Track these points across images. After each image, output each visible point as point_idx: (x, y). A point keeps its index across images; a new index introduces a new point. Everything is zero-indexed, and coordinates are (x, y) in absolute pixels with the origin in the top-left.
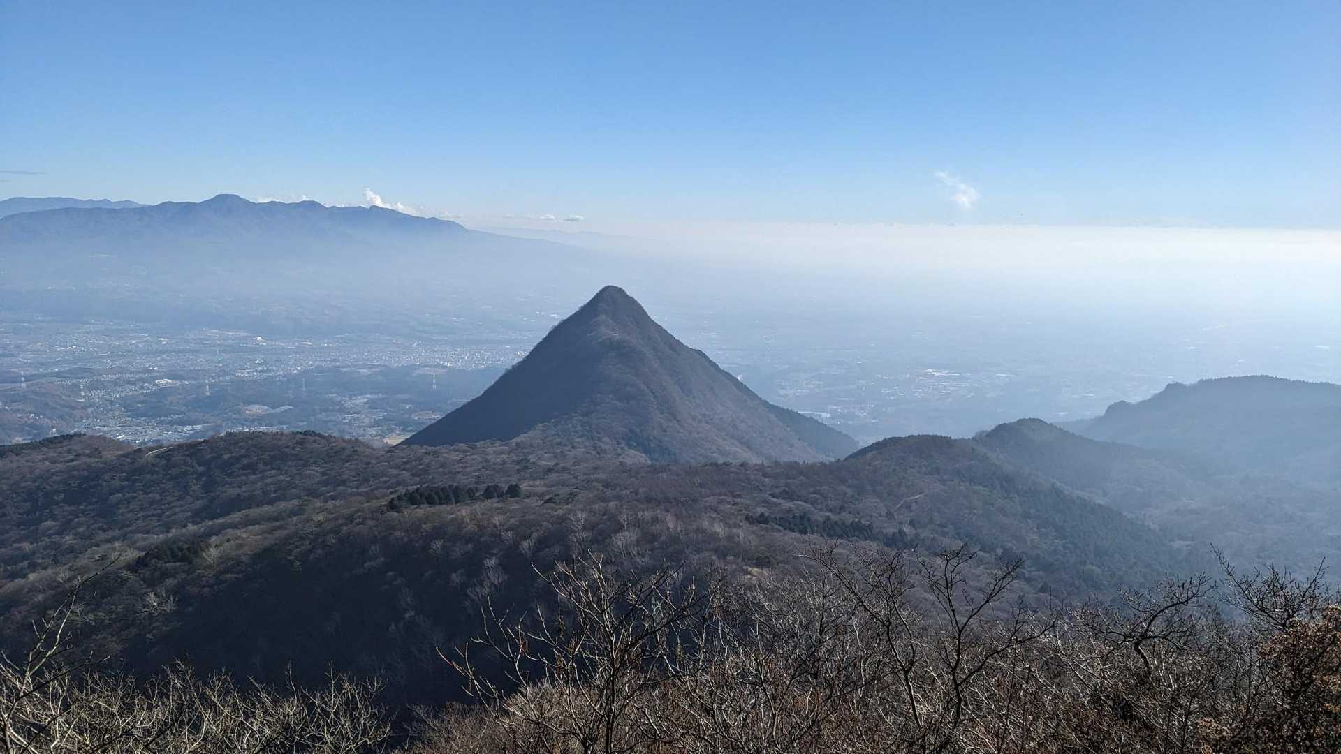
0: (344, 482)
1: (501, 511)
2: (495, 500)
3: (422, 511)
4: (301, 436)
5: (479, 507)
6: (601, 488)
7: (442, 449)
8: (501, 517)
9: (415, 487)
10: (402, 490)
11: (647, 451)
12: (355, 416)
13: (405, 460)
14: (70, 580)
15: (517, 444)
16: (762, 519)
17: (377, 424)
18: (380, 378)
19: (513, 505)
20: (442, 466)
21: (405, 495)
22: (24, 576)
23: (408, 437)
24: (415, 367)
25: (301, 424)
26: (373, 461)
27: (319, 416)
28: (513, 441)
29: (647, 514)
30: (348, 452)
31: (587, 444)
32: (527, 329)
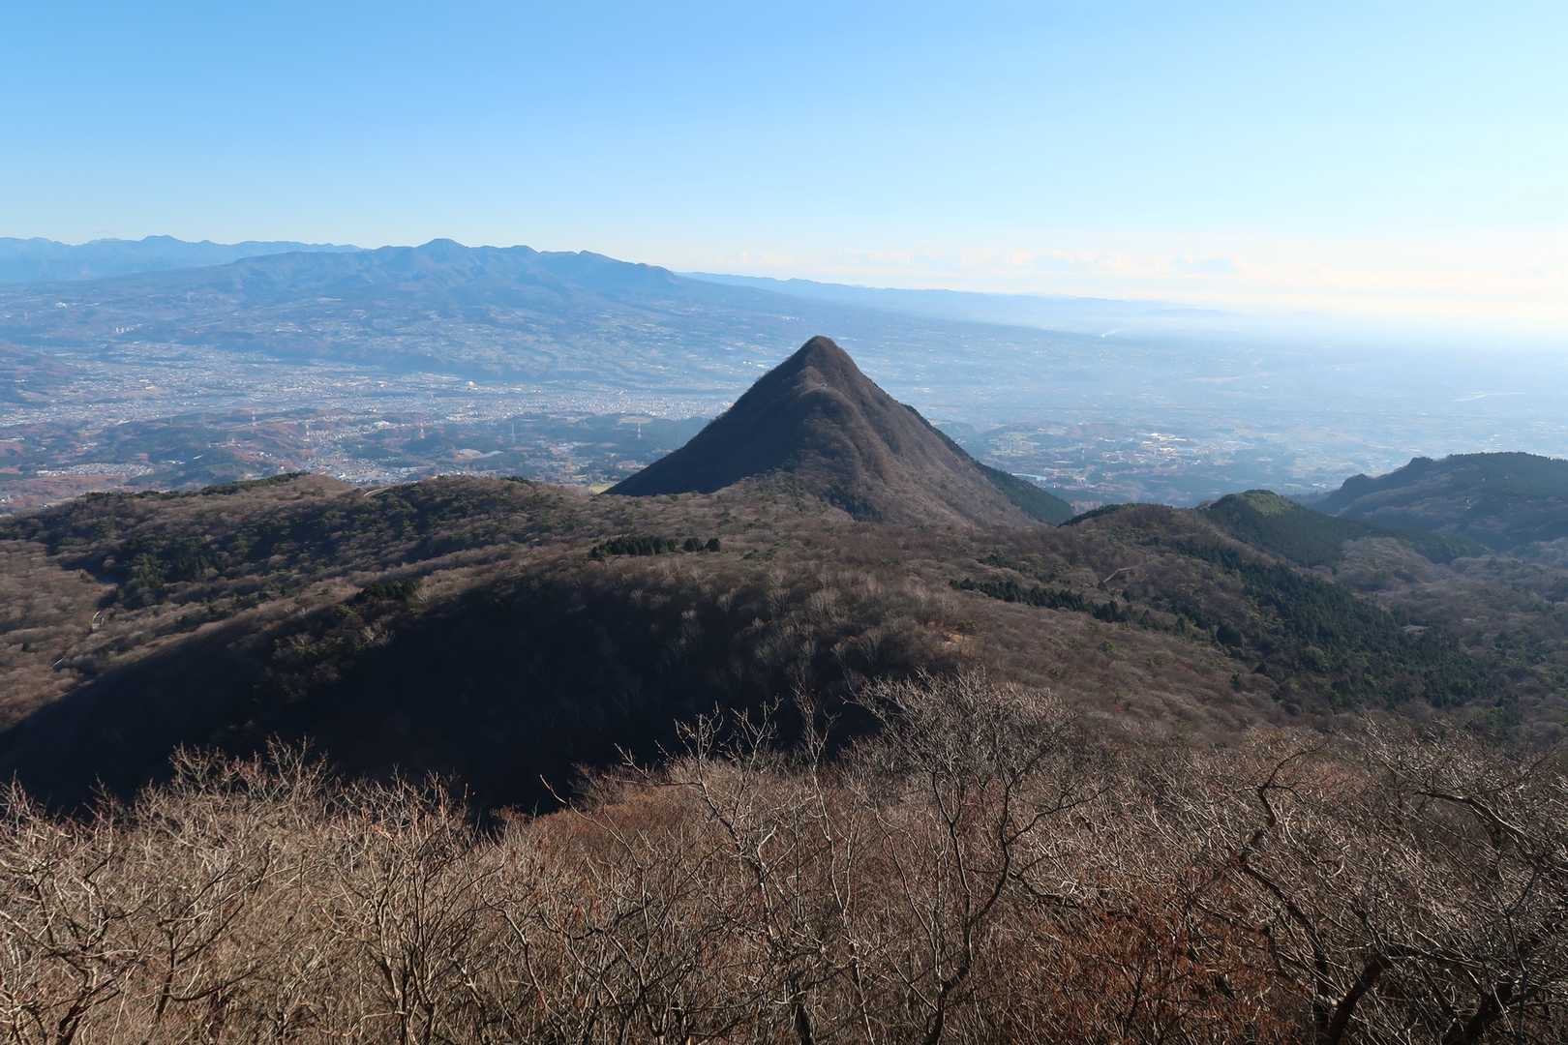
0: (549, 529)
1: (701, 565)
2: (695, 553)
3: (624, 560)
4: (509, 482)
5: (678, 560)
6: (802, 546)
7: (645, 500)
8: (700, 571)
9: (617, 536)
10: (604, 539)
11: (850, 509)
12: (562, 463)
13: (608, 509)
14: (295, 611)
15: (719, 497)
16: (967, 585)
17: (582, 471)
18: (587, 426)
19: (712, 558)
20: (644, 517)
21: (608, 543)
22: (254, 606)
23: (612, 484)
24: (619, 415)
25: (510, 470)
26: (578, 509)
27: (526, 462)
28: (715, 495)
29: (848, 575)
30: (553, 498)
31: (790, 499)
32: (732, 379)
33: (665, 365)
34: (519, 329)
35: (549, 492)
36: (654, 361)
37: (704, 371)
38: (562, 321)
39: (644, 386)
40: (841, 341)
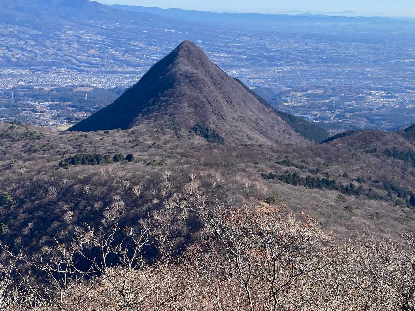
0: (35, 151)
1: (123, 169)
2: (119, 163)
3: (79, 168)
4: (11, 125)
5: (111, 167)
6: (180, 157)
7: (90, 133)
8: (123, 173)
9: (75, 154)
10: (67, 156)
11: (206, 136)
12: (42, 114)
13: (69, 139)
15: (132, 131)
16: (271, 177)
17: (54, 118)
18: (55, 92)
19: (130, 165)
20: (90, 143)
21: (69, 159)
23: (72, 125)
24: (74, 86)
25: (11, 118)
26: (52, 140)
27: (21, 114)
28: (130, 130)
29: (205, 173)
30: (38, 134)
31: (172, 132)
32: (139, 65)
33: (99, 57)
34: (14, 37)
35: (35, 130)
36: (93, 55)
37: (123, 61)
38: (39, 33)
39: (89, 69)
40: (199, 44)
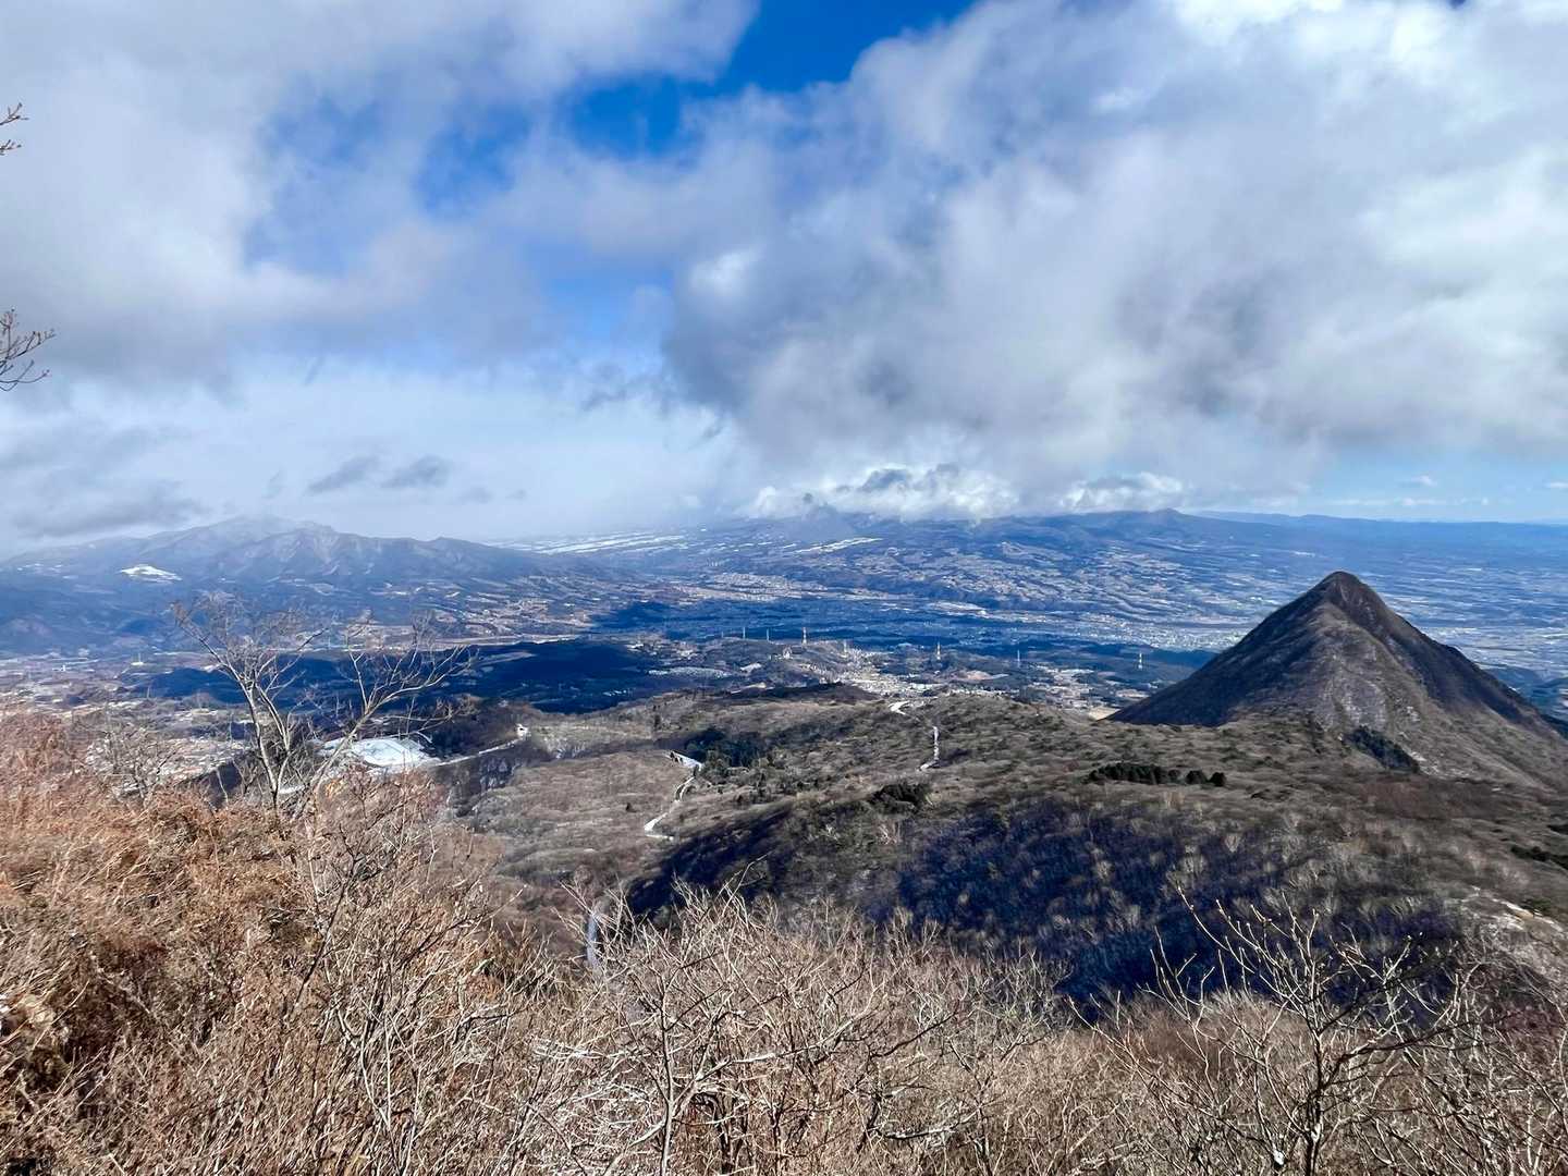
0: (1051, 749)
1: (1206, 799)
2: (1197, 786)
3: (1123, 786)
4: (1015, 703)
5: (1183, 792)
6: (1321, 789)
7: (1144, 728)
8: (1205, 806)
9: (1117, 762)
10: (1103, 763)
11: (1378, 754)
12: (1064, 688)
13: (1108, 735)
14: (827, 801)
15: (1224, 731)
17: (1083, 697)
18: (1088, 654)
19: (1220, 794)
20: (1145, 745)
21: (1107, 769)
22: (794, 794)
23: (1112, 711)
25: (1014, 691)
26: (1078, 732)
27: (1030, 686)
28: (1221, 728)
29: (1376, 828)
30: (1055, 721)
31: (1304, 739)
32: (1240, 614)
33: (1168, 599)
34: (1027, 565)
35: (1051, 714)
36: (1157, 596)
37: (1210, 606)
38: (1068, 558)
39: (1147, 618)
40: (1366, 577)
